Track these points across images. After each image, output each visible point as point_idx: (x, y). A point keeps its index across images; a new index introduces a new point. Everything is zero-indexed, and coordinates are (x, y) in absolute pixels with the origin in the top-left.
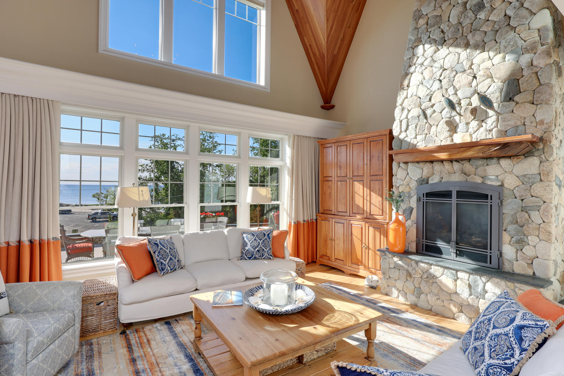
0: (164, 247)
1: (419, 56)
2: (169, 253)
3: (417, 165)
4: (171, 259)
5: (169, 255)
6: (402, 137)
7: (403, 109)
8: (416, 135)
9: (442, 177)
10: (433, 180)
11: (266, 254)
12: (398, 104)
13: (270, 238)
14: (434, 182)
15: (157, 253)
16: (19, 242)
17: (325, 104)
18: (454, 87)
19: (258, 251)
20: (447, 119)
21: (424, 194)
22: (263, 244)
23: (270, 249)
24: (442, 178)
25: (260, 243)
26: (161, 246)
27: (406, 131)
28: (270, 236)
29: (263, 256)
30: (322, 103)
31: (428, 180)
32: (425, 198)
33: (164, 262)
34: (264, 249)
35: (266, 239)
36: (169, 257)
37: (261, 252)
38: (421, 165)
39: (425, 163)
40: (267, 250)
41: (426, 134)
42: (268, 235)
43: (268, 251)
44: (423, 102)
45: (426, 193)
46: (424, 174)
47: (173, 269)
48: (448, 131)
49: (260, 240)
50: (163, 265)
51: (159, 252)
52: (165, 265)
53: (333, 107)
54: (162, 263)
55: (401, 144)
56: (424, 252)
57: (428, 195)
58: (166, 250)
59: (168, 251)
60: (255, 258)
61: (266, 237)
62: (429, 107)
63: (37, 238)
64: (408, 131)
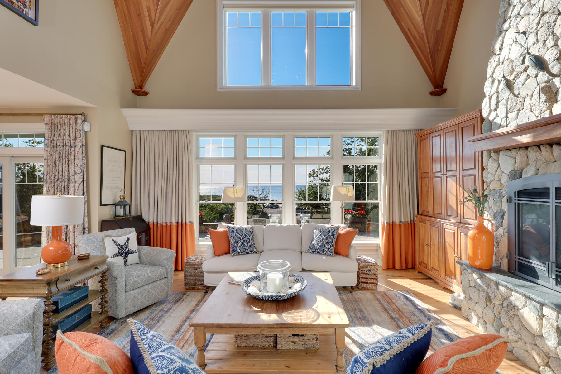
0: (239, 234)
1: (515, 4)
2: (242, 239)
3: (509, 153)
4: (242, 244)
5: (242, 240)
6: (491, 118)
7: (493, 81)
8: (507, 113)
9: (538, 168)
10: (526, 173)
11: (326, 250)
12: (488, 76)
13: (334, 236)
14: (528, 175)
15: (232, 238)
16: (171, 223)
17: (435, 89)
18: (554, 36)
19: (320, 246)
20: (544, 85)
21: (515, 192)
22: (326, 241)
23: (333, 246)
24: (538, 170)
25: (324, 239)
26: (237, 233)
27: (496, 109)
28: (335, 233)
29: (324, 252)
30: (431, 88)
31: (521, 173)
32: (517, 198)
33: (236, 246)
34: (326, 245)
35: (330, 236)
36: (241, 242)
37: (323, 247)
38: (514, 152)
39: (518, 149)
40: (329, 246)
41: (519, 110)
42: (333, 232)
43: (329, 248)
44: (516, 66)
45: (518, 192)
46: (516, 165)
47: (243, 252)
48: (545, 101)
49: (325, 236)
50: (235, 247)
51: (234, 238)
52: (236, 248)
53: (445, 91)
54: (234, 246)
55: (490, 127)
56: (517, 272)
57: (521, 193)
58: (240, 237)
59: (241, 238)
60: (318, 253)
61: (330, 234)
62: (522, 73)
63: (180, 221)
64: (498, 109)
